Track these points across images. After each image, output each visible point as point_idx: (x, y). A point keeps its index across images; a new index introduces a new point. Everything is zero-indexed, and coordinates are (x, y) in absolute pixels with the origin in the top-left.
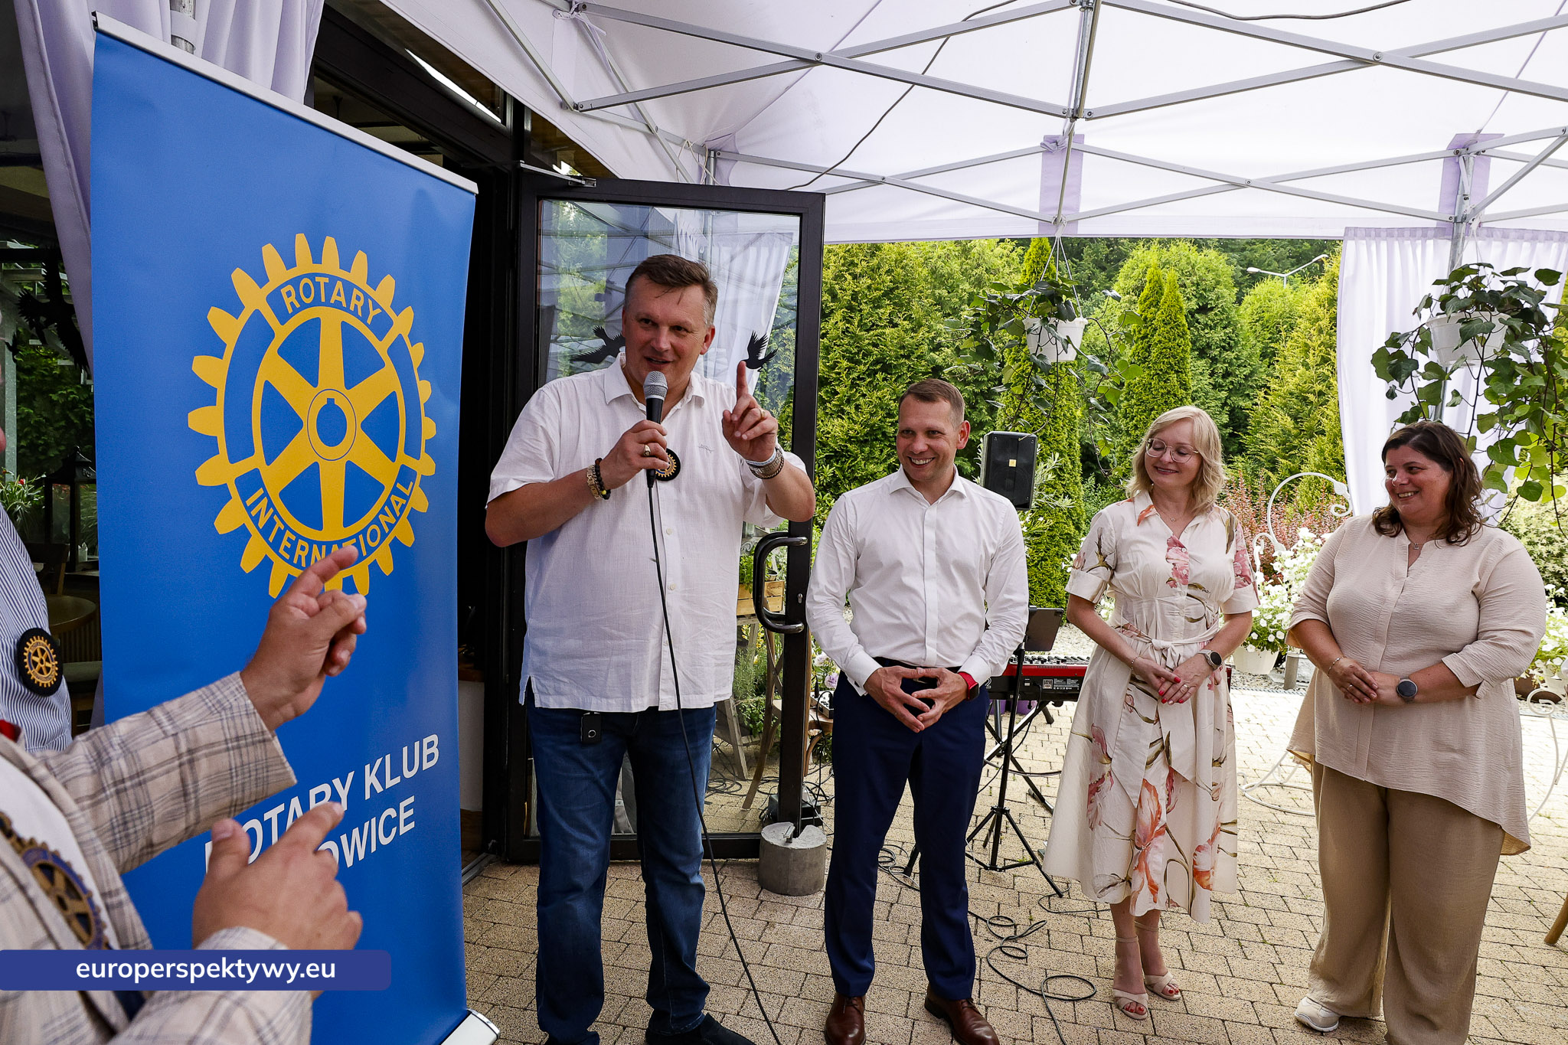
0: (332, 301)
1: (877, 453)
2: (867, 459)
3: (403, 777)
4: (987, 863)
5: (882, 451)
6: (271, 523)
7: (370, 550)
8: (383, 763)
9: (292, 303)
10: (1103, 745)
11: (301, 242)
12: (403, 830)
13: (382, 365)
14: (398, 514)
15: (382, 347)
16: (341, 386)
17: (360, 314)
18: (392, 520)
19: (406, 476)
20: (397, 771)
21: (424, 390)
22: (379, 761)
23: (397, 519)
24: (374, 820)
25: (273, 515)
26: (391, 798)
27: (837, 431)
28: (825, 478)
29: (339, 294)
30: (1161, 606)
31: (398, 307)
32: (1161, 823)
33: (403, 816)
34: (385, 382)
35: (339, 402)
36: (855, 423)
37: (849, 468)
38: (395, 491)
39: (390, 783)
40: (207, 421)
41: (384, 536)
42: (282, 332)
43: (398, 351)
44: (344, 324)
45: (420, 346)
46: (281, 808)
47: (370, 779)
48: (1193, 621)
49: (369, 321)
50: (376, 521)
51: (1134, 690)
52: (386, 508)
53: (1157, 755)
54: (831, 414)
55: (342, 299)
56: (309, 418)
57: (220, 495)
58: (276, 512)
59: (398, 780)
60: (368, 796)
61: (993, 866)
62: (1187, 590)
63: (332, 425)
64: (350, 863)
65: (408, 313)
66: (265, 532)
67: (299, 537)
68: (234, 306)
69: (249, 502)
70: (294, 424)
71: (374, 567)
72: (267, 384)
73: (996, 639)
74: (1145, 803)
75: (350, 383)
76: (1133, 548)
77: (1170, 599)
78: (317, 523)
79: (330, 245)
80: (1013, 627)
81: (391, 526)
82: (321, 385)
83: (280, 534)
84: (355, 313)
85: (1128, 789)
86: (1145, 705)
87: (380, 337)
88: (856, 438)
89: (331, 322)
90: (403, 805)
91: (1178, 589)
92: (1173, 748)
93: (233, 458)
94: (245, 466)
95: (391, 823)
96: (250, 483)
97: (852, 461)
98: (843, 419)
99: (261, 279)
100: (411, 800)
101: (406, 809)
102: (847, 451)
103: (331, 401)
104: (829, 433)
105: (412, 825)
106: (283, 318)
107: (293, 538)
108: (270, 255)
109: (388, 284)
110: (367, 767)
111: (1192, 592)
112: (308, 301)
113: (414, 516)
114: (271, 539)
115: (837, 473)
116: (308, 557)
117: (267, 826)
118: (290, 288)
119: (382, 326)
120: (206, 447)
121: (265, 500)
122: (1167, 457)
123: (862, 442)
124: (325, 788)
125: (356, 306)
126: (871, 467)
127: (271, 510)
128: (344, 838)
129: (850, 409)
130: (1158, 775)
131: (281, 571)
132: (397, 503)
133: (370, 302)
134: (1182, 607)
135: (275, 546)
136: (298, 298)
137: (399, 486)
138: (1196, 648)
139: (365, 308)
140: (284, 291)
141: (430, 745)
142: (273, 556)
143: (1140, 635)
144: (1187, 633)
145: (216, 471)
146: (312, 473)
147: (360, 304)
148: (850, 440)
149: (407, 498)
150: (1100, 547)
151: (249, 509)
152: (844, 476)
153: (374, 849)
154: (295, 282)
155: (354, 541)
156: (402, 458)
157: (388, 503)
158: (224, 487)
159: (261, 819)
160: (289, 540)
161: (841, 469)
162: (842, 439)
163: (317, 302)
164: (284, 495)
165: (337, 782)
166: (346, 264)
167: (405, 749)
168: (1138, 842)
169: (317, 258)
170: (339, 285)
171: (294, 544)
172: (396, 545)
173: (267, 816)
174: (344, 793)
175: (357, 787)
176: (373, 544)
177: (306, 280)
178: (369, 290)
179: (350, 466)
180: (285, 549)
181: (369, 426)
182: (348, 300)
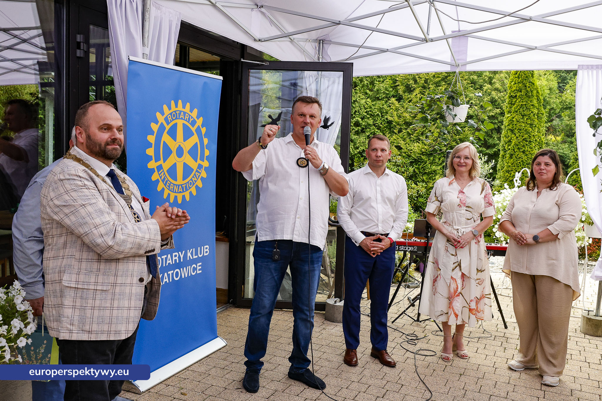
0: (180, 118)
1: (437, 160)
2: (431, 163)
3: (198, 256)
4: (416, 319)
5: (440, 159)
6: (164, 178)
7: (190, 188)
8: (193, 250)
9: (170, 120)
10: (438, 265)
11: (173, 102)
12: (198, 272)
15: (193, 129)
16: (183, 142)
17: (188, 120)
18: (196, 180)
19: (200, 167)
20: (196, 254)
21: (206, 141)
22: (191, 250)
23: (197, 179)
24: (190, 267)
26: (195, 261)
27: (416, 149)
28: (410, 173)
29: (182, 115)
30: (456, 214)
31: (198, 118)
32: (458, 292)
33: (198, 268)
34: (194, 139)
35: (182, 145)
36: (425, 145)
37: (422, 168)
38: (197, 171)
39: (194, 257)
40: (150, 152)
41: (194, 184)
42: (168, 127)
43: (198, 131)
44: (183, 124)
45: (204, 128)
46: (166, 256)
47: (189, 254)
48: (468, 219)
49: (190, 122)
50: (191, 179)
51: (448, 245)
52: (194, 176)
53: (456, 267)
54: (413, 141)
55: (183, 117)
56: (174, 150)
57: (153, 171)
58: (166, 176)
59: (197, 257)
60: (188, 259)
61: (418, 320)
62: (465, 208)
63: (180, 152)
64: (183, 277)
65: (201, 119)
66: (163, 181)
67: (171, 183)
68: (156, 122)
69: (159, 173)
70: (170, 152)
71: (191, 193)
72: (164, 142)
73: (398, 225)
74: (451, 284)
75: (184, 140)
76: (446, 194)
77: (460, 212)
78: (175, 179)
79: (180, 102)
80: (404, 221)
81: (196, 181)
82: (177, 142)
83: (167, 182)
84: (186, 120)
85: (446, 280)
86: (452, 250)
87: (193, 126)
88: (426, 152)
89: (180, 123)
90: (198, 264)
91: (462, 208)
92: (462, 265)
93: (156, 161)
94: (158, 163)
95: (195, 269)
96: (160, 168)
97: (424, 164)
98: (419, 143)
99: (163, 114)
100: (201, 264)
101: (199, 266)
102: (421, 159)
103: (180, 145)
104: (412, 150)
105: (201, 271)
108: (165, 107)
109: (196, 111)
110: (188, 251)
111: (467, 209)
112: (174, 118)
113: (202, 179)
114: (164, 183)
115: (416, 170)
116: (173, 189)
117: (162, 259)
118: (170, 115)
119: (193, 123)
120: (150, 158)
121: (163, 172)
122: (462, 161)
123: (429, 155)
124: (177, 254)
126: (434, 167)
127: (164, 175)
128: (182, 269)
129: (423, 138)
130: (457, 275)
131: (166, 192)
132: (197, 175)
134: (464, 214)
135: (165, 185)
136: (172, 118)
138: (470, 229)
139: (189, 118)
140: (168, 117)
141: (206, 248)
142: (165, 187)
143: (450, 225)
144: (466, 224)
145: (152, 165)
146: (175, 165)
147: (188, 118)
148: (422, 153)
149: (200, 173)
150: (435, 194)
151: (159, 175)
152: (420, 172)
153: (190, 275)
154: (171, 114)
155: (185, 185)
156: (199, 162)
157: (195, 174)
158: (154, 169)
159: (161, 258)
161: (418, 168)
162: (419, 154)
163: (176, 119)
164: (167, 171)
165: (180, 253)
166: (184, 107)
167: (199, 248)
168: (450, 299)
169: (176, 106)
170: (182, 113)
171: (170, 184)
172: (197, 187)
173: (162, 257)
174: (182, 256)
175: (185, 256)
176: (190, 186)
177: (174, 113)
178: (190, 113)
179: (185, 164)
180: (168, 186)
181: (189, 152)
182: (185, 117)
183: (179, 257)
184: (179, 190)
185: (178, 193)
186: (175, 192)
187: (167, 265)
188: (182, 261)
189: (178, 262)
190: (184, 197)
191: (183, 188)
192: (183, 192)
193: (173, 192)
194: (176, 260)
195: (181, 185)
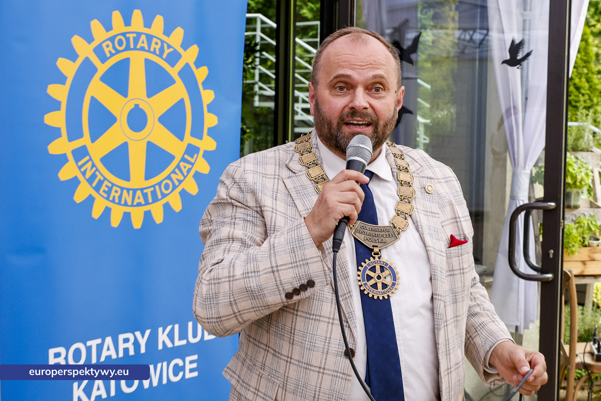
0: (138, 47)
3: (188, 341)
6: (94, 176)
7: (164, 196)
8: (172, 330)
9: (110, 52)
11: (116, 15)
12: (190, 375)
13: (173, 82)
14: (185, 174)
15: (174, 72)
16: (144, 98)
17: (158, 52)
18: (181, 177)
19: (192, 150)
20: (183, 335)
21: (207, 96)
22: (169, 328)
23: (185, 177)
24: (165, 364)
25: (95, 171)
26: (179, 353)
29: (143, 42)
31: (185, 46)
33: (189, 366)
34: (175, 93)
35: (142, 106)
38: (183, 160)
39: (178, 343)
40: (56, 119)
41: (175, 187)
42: (102, 68)
43: (186, 74)
44: (146, 60)
45: (204, 69)
46: (99, 341)
47: (163, 337)
49: (164, 56)
50: (169, 177)
52: (177, 170)
55: (146, 46)
56: (122, 116)
57: (62, 159)
58: (97, 170)
59: (184, 342)
60: (160, 347)
63: (137, 120)
64: (147, 386)
65: (194, 49)
66: (90, 181)
67: (113, 185)
68: (73, 56)
69: (80, 163)
70: (111, 120)
71: (167, 207)
72: (93, 98)
78: (126, 176)
79: (137, 14)
81: (180, 182)
82: (129, 98)
83: (100, 183)
84: (154, 53)
87: (173, 65)
89: (137, 58)
90: (188, 359)
93: (71, 139)
94: (77, 144)
95: (179, 369)
96: (80, 153)
99: (89, 39)
100: (195, 357)
101: (191, 362)
103: (137, 106)
105: (196, 373)
106: (103, 59)
107: (110, 185)
108: (96, 25)
109: (178, 33)
110: (160, 330)
112: (120, 49)
113: (198, 176)
114: (94, 184)
116: (120, 197)
117: (89, 349)
118: (109, 43)
119: (173, 58)
120: (55, 133)
121: (90, 164)
124: (130, 336)
125: (155, 49)
127: (94, 169)
131: (100, 205)
132: (185, 167)
133: (165, 45)
135: (97, 189)
136: (114, 47)
137: (186, 157)
140: (104, 45)
145: (61, 146)
146: (124, 147)
147: (158, 47)
149: (193, 164)
151: (80, 168)
153: (165, 382)
154: (112, 39)
155: (152, 189)
156: (189, 139)
157: (178, 167)
158: (65, 155)
159: (85, 344)
160: (107, 186)
163: (128, 48)
164: (102, 160)
165: (138, 334)
166: (148, 24)
167: (190, 325)
169: (127, 23)
170: (143, 37)
171: (110, 189)
172: (184, 194)
173: (89, 343)
174: (143, 342)
175: (153, 340)
176: (166, 192)
177: (120, 37)
178: (165, 38)
179: (150, 144)
180: (104, 191)
181: (164, 120)
182: (149, 45)
183: (136, 344)
184: (136, 201)
185: (132, 205)
186: (126, 204)
187: (102, 359)
188: (143, 350)
189: (132, 352)
190: (148, 215)
191: (145, 196)
192: (147, 203)
193: (119, 203)
194: (126, 350)
195: (142, 190)
